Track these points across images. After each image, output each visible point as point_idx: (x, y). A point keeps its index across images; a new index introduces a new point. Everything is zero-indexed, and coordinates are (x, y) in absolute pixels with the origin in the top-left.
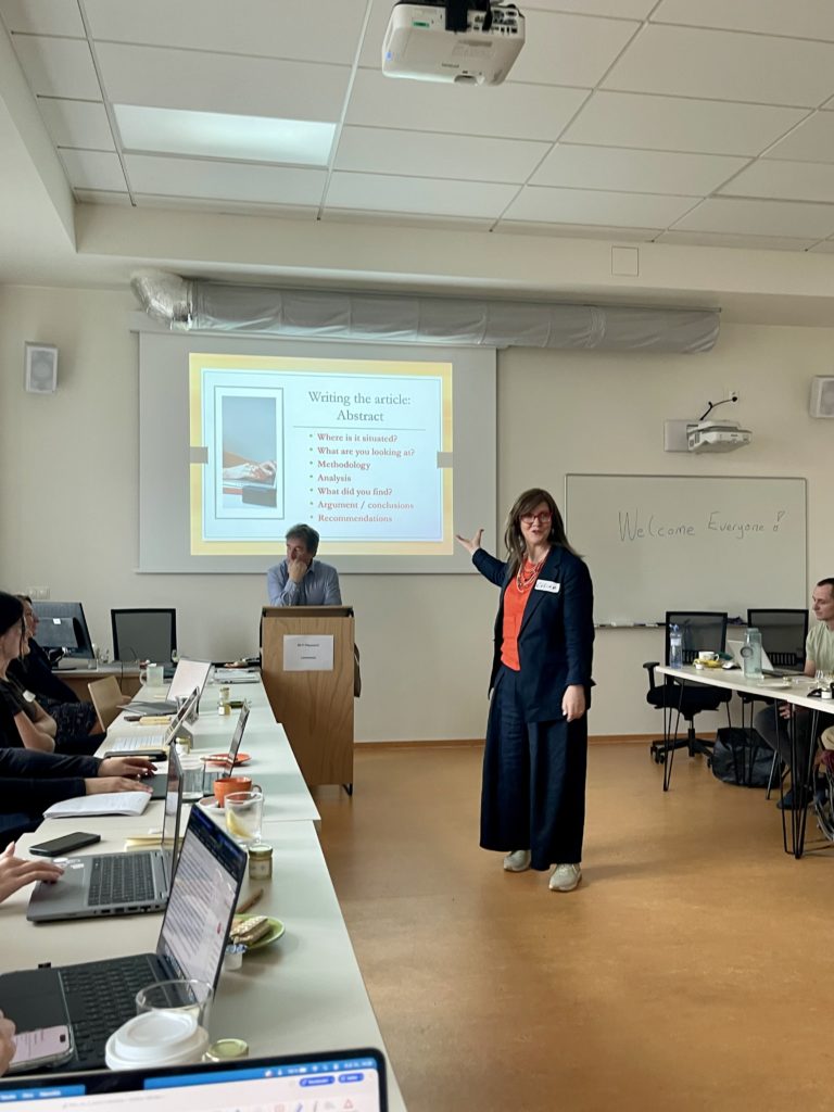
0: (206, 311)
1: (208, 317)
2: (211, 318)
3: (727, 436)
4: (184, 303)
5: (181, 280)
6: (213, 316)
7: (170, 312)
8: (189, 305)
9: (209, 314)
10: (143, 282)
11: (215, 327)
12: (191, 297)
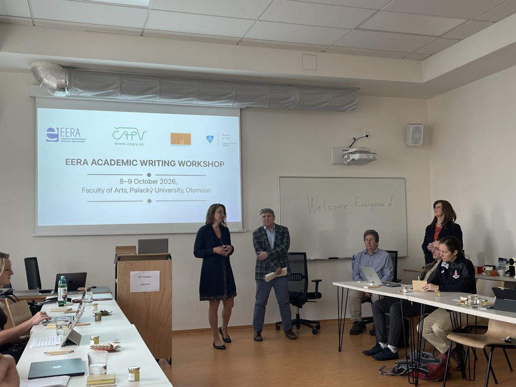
0: (76, 86)
1: (77, 89)
2: (79, 90)
3: (365, 156)
4: (63, 81)
5: (62, 68)
6: (80, 88)
7: (55, 85)
8: (66, 82)
9: (78, 87)
10: (39, 69)
11: (81, 95)
12: (67, 77)
